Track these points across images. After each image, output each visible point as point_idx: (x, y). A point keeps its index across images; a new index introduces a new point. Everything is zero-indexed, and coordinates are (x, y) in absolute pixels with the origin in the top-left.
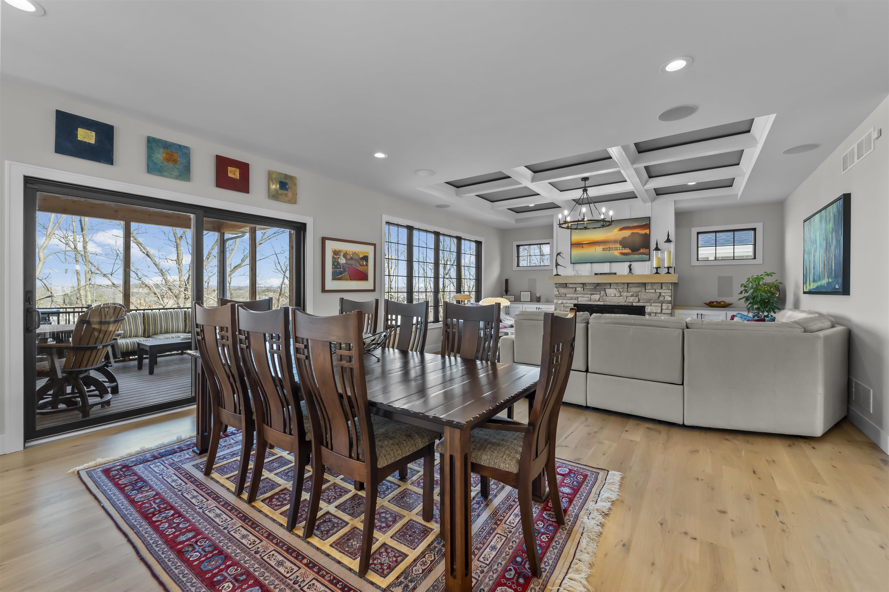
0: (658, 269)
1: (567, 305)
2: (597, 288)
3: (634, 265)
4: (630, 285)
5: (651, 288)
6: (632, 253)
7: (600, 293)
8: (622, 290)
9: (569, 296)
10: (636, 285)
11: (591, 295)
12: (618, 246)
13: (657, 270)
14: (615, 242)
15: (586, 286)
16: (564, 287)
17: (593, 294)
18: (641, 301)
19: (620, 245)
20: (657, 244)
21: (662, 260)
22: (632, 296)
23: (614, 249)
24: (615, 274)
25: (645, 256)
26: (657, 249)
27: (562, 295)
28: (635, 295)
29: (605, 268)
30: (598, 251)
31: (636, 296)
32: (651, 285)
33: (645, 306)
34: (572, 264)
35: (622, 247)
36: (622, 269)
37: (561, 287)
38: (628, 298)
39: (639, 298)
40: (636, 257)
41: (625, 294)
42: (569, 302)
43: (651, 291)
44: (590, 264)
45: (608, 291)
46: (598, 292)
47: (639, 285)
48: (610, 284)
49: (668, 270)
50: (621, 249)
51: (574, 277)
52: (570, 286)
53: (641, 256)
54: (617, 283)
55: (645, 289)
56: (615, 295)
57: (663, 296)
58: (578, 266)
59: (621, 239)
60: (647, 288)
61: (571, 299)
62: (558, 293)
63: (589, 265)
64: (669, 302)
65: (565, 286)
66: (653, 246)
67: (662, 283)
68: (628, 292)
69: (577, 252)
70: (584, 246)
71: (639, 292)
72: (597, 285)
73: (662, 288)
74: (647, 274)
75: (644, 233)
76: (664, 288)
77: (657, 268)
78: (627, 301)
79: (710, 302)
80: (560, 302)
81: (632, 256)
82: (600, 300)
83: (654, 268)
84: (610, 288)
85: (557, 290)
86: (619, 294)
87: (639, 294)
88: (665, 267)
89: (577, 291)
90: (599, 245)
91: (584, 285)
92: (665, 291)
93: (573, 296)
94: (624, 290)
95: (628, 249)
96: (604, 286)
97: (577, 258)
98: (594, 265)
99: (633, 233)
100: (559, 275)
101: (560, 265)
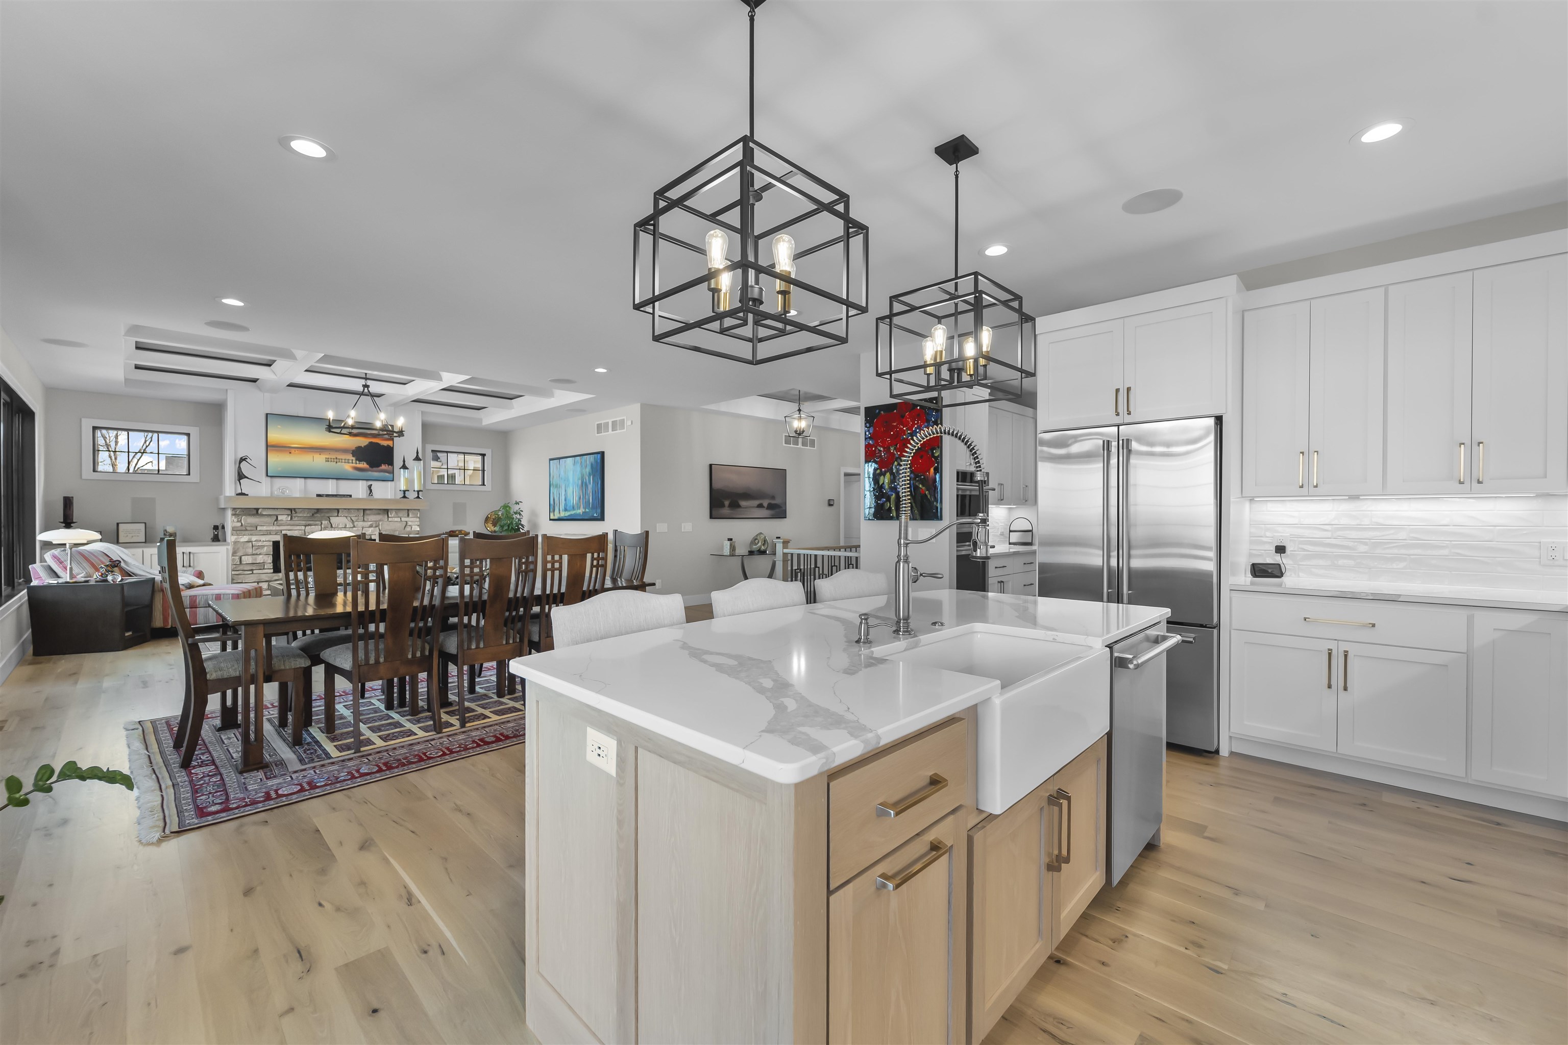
0: (406, 492)
1: (260, 544)
2: (315, 515)
3: (376, 485)
4: (368, 512)
5: (396, 516)
6: (371, 469)
7: (322, 523)
8: (357, 518)
9: (265, 528)
10: (377, 512)
11: (305, 526)
12: (350, 457)
13: (404, 493)
14: (344, 451)
15: (296, 513)
16: (253, 515)
17: (309, 525)
19: (353, 456)
20: (404, 461)
21: (410, 481)
22: (371, 526)
23: (343, 461)
24: (350, 496)
25: (387, 474)
26: (404, 467)
27: (248, 528)
28: (374, 526)
29: (330, 487)
30: (318, 462)
31: (376, 527)
32: (396, 512)
34: (269, 479)
35: (356, 460)
36: (358, 489)
37: (245, 515)
38: (364, 529)
39: (379, 529)
40: (376, 474)
41: (361, 524)
42: (263, 538)
43: (396, 519)
44: (303, 480)
45: (334, 520)
46: (317, 522)
47: (379, 512)
48: (338, 510)
49: (418, 494)
50: (354, 462)
51: (272, 497)
52: (264, 513)
53: (382, 474)
54: (348, 509)
55: (388, 517)
56: (346, 525)
57: (410, 525)
58: (279, 482)
59: (354, 449)
60: (390, 516)
61: (269, 533)
62: (239, 524)
63: (299, 482)
64: (417, 532)
65: (255, 512)
66: (398, 462)
67: (408, 510)
68: (364, 521)
69: (276, 460)
70: (293, 451)
71: (380, 521)
72: (316, 511)
73: (408, 515)
74: (389, 498)
75: (386, 445)
76: (410, 516)
77: (404, 491)
79: (450, 532)
80: (245, 539)
81: (370, 473)
83: (400, 491)
84: (338, 516)
85: (236, 520)
86: (351, 524)
87: (380, 524)
88: (414, 491)
89: (280, 520)
90: (320, 452)
91: (293, 512)
92: (412, 519)
93: (271, 528)
94: (358, 518)
95: (365, 463)
96: (328, 512)
97: (280, 469)
98: (309, 481)
99: (371, 443)
100: (244, 494)
101: (248, 478)
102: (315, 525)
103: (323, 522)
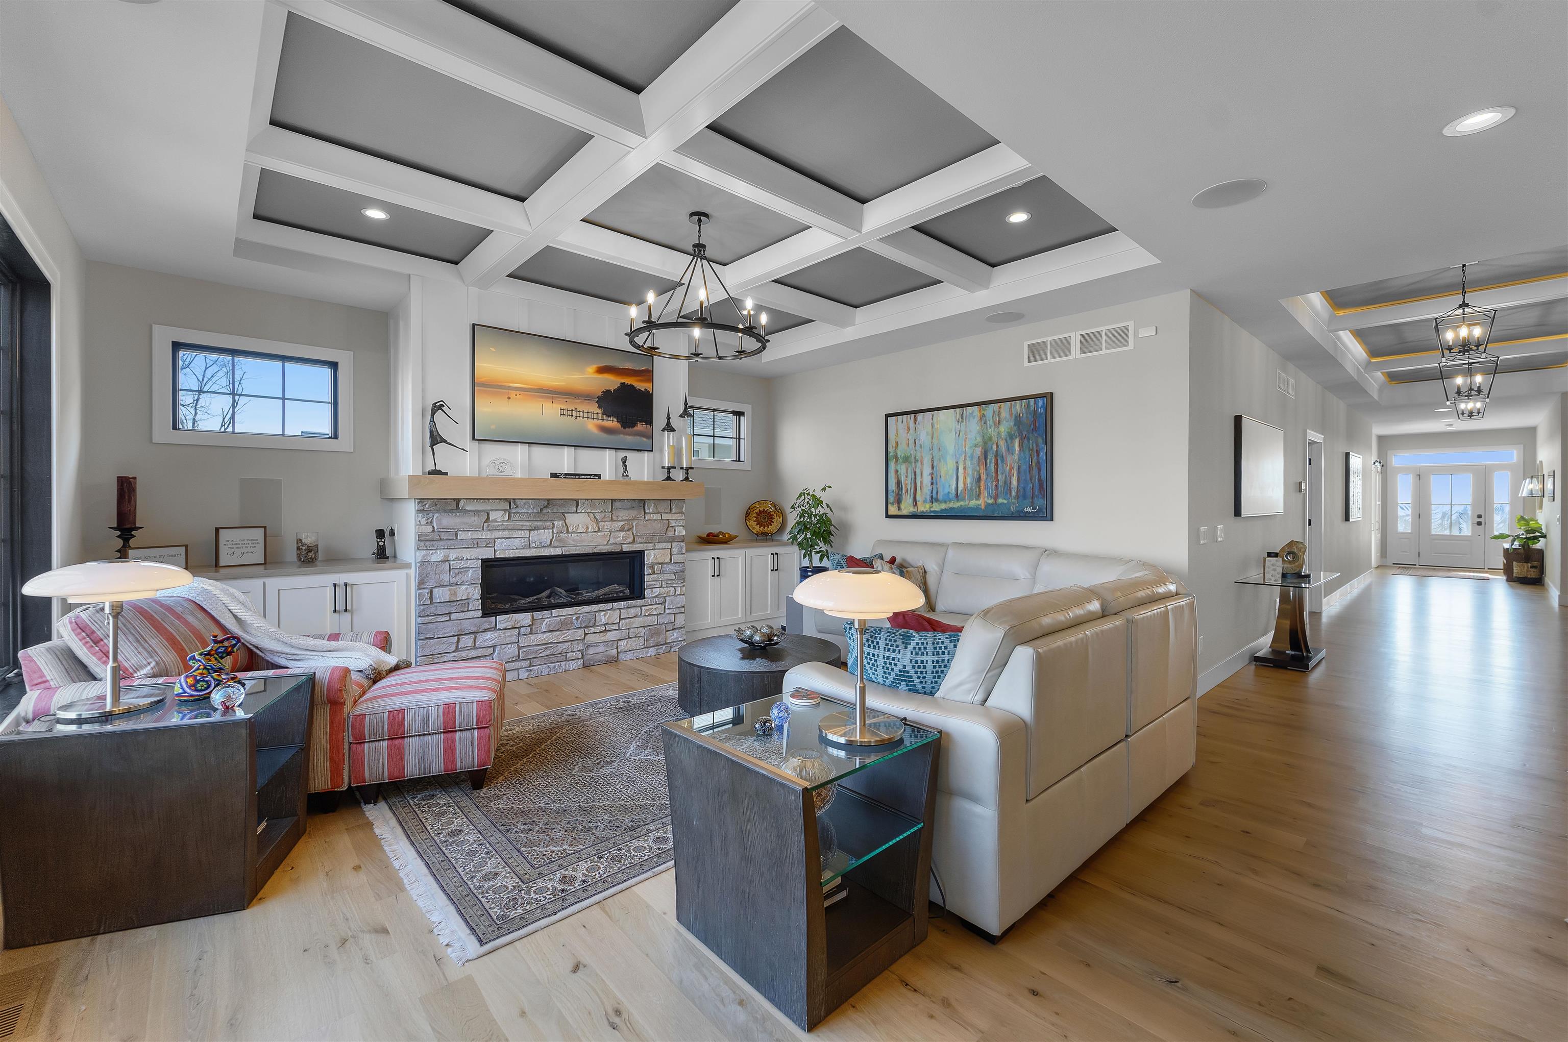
0: (670, 470)
1: (462, 564)
2: (545, 511)
3: (631, 458)
4: (617, 504)
5: (655, 511)
7: (553, 526)
8: (602, 515)
9: (469, 535)
10: (629, 504)
11: (530, 530)
12: (594, 408)
13: (669, 473)
15: (517, 506)
16: (451, 511)
17: (535, 529)
18: (639, 540)
19: (599, 407)
20: (669, 418)
21: (678, 453)
22: (622, 530)
23: (585, 414)
24: (599, 476)
25: (645, 439)
26: (669, 428)
27: (444, 537)
28: (626, 528)
29: (568, 460)
31: (629, 530)
32: (655, 505)
33: (644, 551)
34: (476, 444)
35: (603, 414)
37: (438, 511)
38: (613, 534)
39: (633, 533)
40: (629, 439)
41: (607, 525)
42: (467, 554)
43: (655, 517)
44: (526, 447)
45: (572, 519)
46: (547, 524)
47: (635, 504)
48: (577, 501)
50: (600, 416)
51: (477, 480)
52: (469, 508)
54: (592, 500)
55: (645, 513)
56: (587, 528)
57: (672, 527)
58: (491, 452)
59: (599, 393)
60: (647, 511)
61: (475, 544)
62: (430, 529)
63: (521, 452)
64: (682, 538)
65: (454, 505)
66: (659, 420)
67: (671, 500)
68: (612, 520)
70: (512, 394)
71: (634, 519)
72: (547, 503)
73: (671, 510)
74: (648, 480)
75: (643, 389)
76: (674, 511)
77: (668, 469)
78: (612, 541)
80: (438, 556)
82: (554, 543)
83: (663, 468)
84: (576, 512)
85: (424, 521)
86: (595, 526)
87: (634, 524)
88: (682, 468)
89: (492, 521)
90: (552, 398)
91: (512, 504)
92: (676, 516)
93: (479, 535)
94: (605, 516)
95: (615, 420)
96: (562, 506)
97: (493, 427)
98: (537, 450)
99: (623, 384)
100: (439, 473)
101: (445, 441)
102: (544, 529)
103: (556, 523)
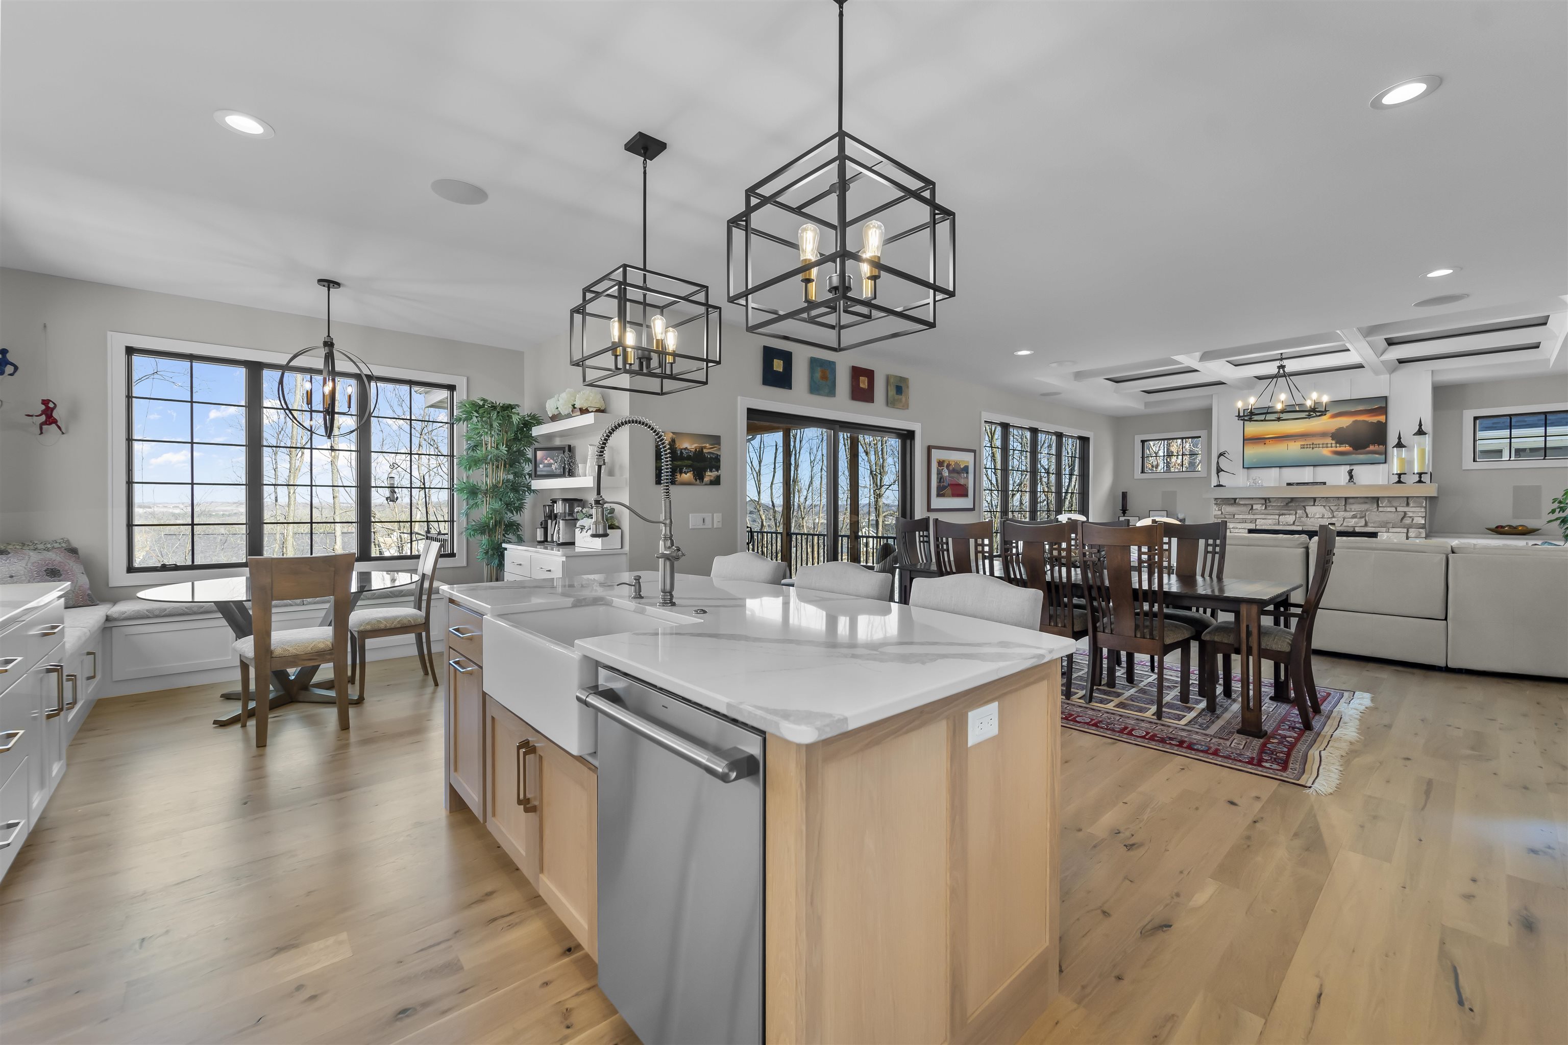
0: (1402, 476)
2: (1290, 505)
3: (1357, 470)
4: (1351, 501)
5: (1389, 505)
7: (1296, 513)
8: (1336, 507)
9: (1241, 517)
10: (1362, 501)
11: (1279, 515)
12: (1329, 441)
13: (1400, 478)
14: (1323, 435)
15: (1270, 502)
16: (1232, 504)
17: (1282, 515)
18: (1370, 525)
20: (1399, 438)
21: (1409, 462)
22: (1354, 517)
23: (1321, 446)
24: (1325, 483)
26: (1400, 445)
27: (1227, 516)
28: (1358, 516)
29: (1306, 475)
30: (1293, 449)
31: (1361, 518)
32: (1389, 501)
33: (1377, 533)
34: (1246, 470)
35: (1336, 443)
36: (1336, 476)
37: (1225, 504)
38: (1346, 520)
39: (1365, 520)
40: (1362, 457)
41: (1342, 514)
42: (1239, 526)
43: (1389, 509)
44: (1278, 469)
45: (1309, 509)
46: (1291, 512)
47: (1366, 500)
48: (1315, 499)
49: (1420, 477)
50: (1333, 445)
52: (1241, 503)
54: (1327, 498)
55: (1378, 506)
56: (1323, 515)
57: (1410, 517)
58: (1255, 473)
59: (1334, 431)
60: (1380, 505)
61: (1244, 521)
62: (1220, 513)
63: (1275, 471)
64: (1422, 526)
65: (1233, 501)
66: (1392, 440)
67: (1408, 498)
68: (1345, 510)
69: (1253, 452)
70: (1267, 441)
71: (1367, 510)
72: (1290, 500)
73: (1408, 504)
74: (1381, 483)
75: (1375, 421)
76: (1411, 505)
77: (1399, 475)
78: (1345, 524)
79: (1497, 527)
81: (1354, 455)
82: (1296, 523)
83: (1393, 474)
84: (1314, 505)
85: (1217, 509)
86: (1330, 514)
87: (1367, 514)
88: (1414, 474)
89: (1255, 509)
90: (1295, 439)
91: (1267, 501)
92: (1414, 509)
93: (1246, 517)
94: (1338, 508)
95: (1347, 445)
96: (1303, 502)
97: (1254, 460)
98: (1285, 470)
100: (1221, 486)
101: (1224, 471)
102: (1289, 515)
103: (1298, 512)
